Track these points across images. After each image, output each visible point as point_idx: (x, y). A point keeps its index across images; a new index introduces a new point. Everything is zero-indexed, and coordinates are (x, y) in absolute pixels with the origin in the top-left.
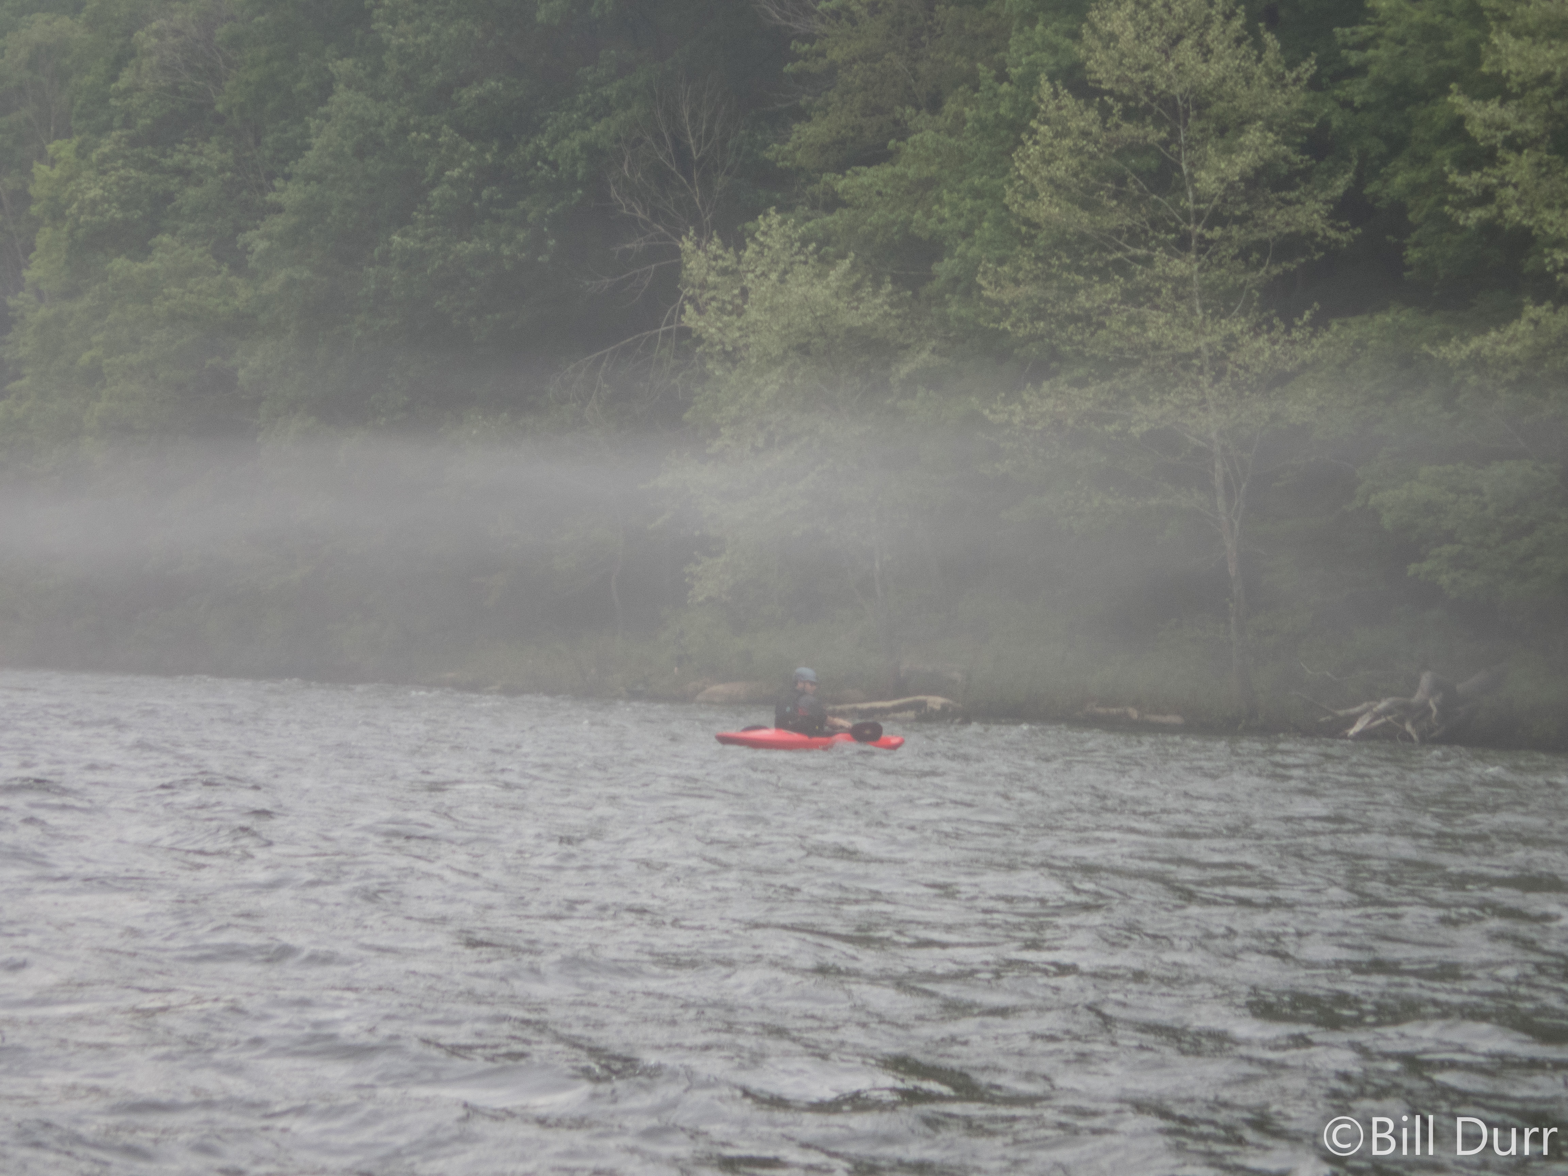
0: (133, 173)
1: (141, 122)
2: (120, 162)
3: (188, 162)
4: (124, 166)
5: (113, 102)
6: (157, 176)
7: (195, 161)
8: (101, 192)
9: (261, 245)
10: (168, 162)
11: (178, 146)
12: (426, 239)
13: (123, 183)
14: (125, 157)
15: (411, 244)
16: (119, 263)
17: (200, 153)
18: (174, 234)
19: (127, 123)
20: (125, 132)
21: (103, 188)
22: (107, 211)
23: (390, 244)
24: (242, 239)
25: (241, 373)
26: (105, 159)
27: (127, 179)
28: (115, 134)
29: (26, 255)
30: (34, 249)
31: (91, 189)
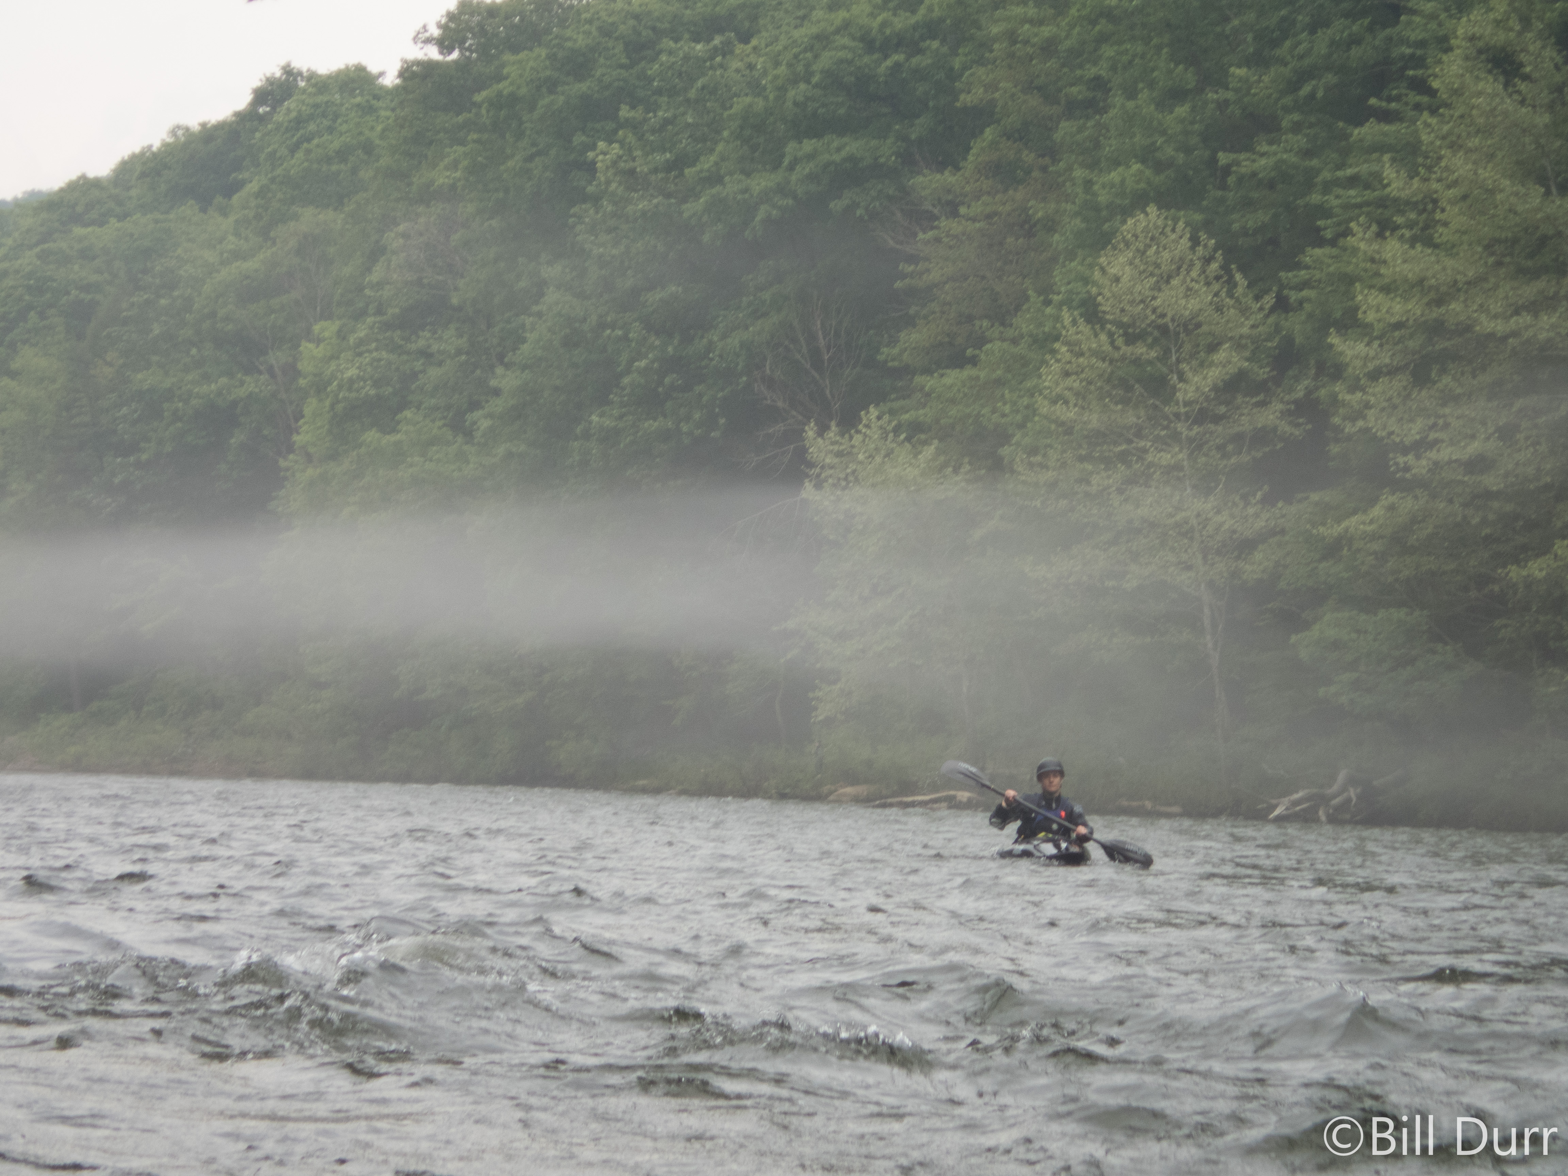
0: (384, 354)
1: (390, 311)
2: (374, 345)
3: (429, 346)
4: (376, 349)
5: (367, 292)
6: (405, 358)
7: (435, 347)
8: (357, 371)
9: (485, 424)
10: (413, 347)
11: (421, 333)
12: (621, 417)
13: (375, 364)
14: (377, 340)
15: (608, 422)
16: (371, 436)
17: (440, 339)
18: (418, 408)
19: (379, 312)
20: (378, 319)
21: (359, 368)
22: (363, 388)
23: (590, 423)
24: (469, 417)
26: (361, 342)
27: (379, 360)
28: (370, 320)
29: (297, 420)
30: (303, 417)
31: (348, 369)
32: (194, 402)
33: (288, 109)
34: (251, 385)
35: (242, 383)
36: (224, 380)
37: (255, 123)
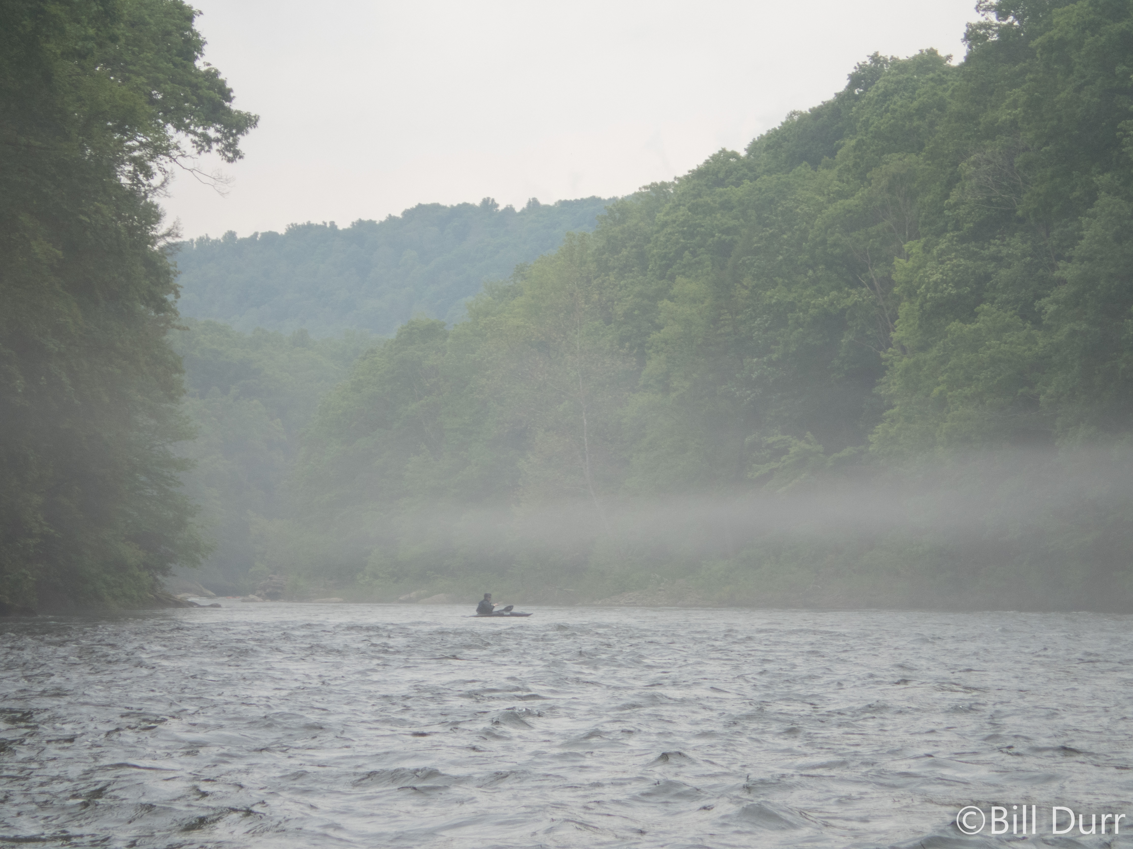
0: (962, 261)
1: (966, 225)
2: (953, 254)
3: (1000, 252)
4: (956, 257)
5: (946, 213)
6: (979, 263)
7: (1005, 251)
8: (941, 276)
9: (1051, 308)
10: (986, 253)
11: (992, 241)
13: (956, 269)
14: (956, 251)
16: (955, 326)
17: (1008, 245)
18: (992, 303)
19: (957, 227)
20: (956, 233)
21: (941, 273)
22: (946, 289)
24: (1037, 304)
25: (1042, 398)
26: (943, 253)
27: (959, 265)
28: (949, 235)
29: (893, 322)
30: (898, 318)
31: (933, 274)
32: (811, 311)
33: (878, 88)
34: (855, 296)
35: (849, 295)
36: (834, 293)
37: (852, 101)
